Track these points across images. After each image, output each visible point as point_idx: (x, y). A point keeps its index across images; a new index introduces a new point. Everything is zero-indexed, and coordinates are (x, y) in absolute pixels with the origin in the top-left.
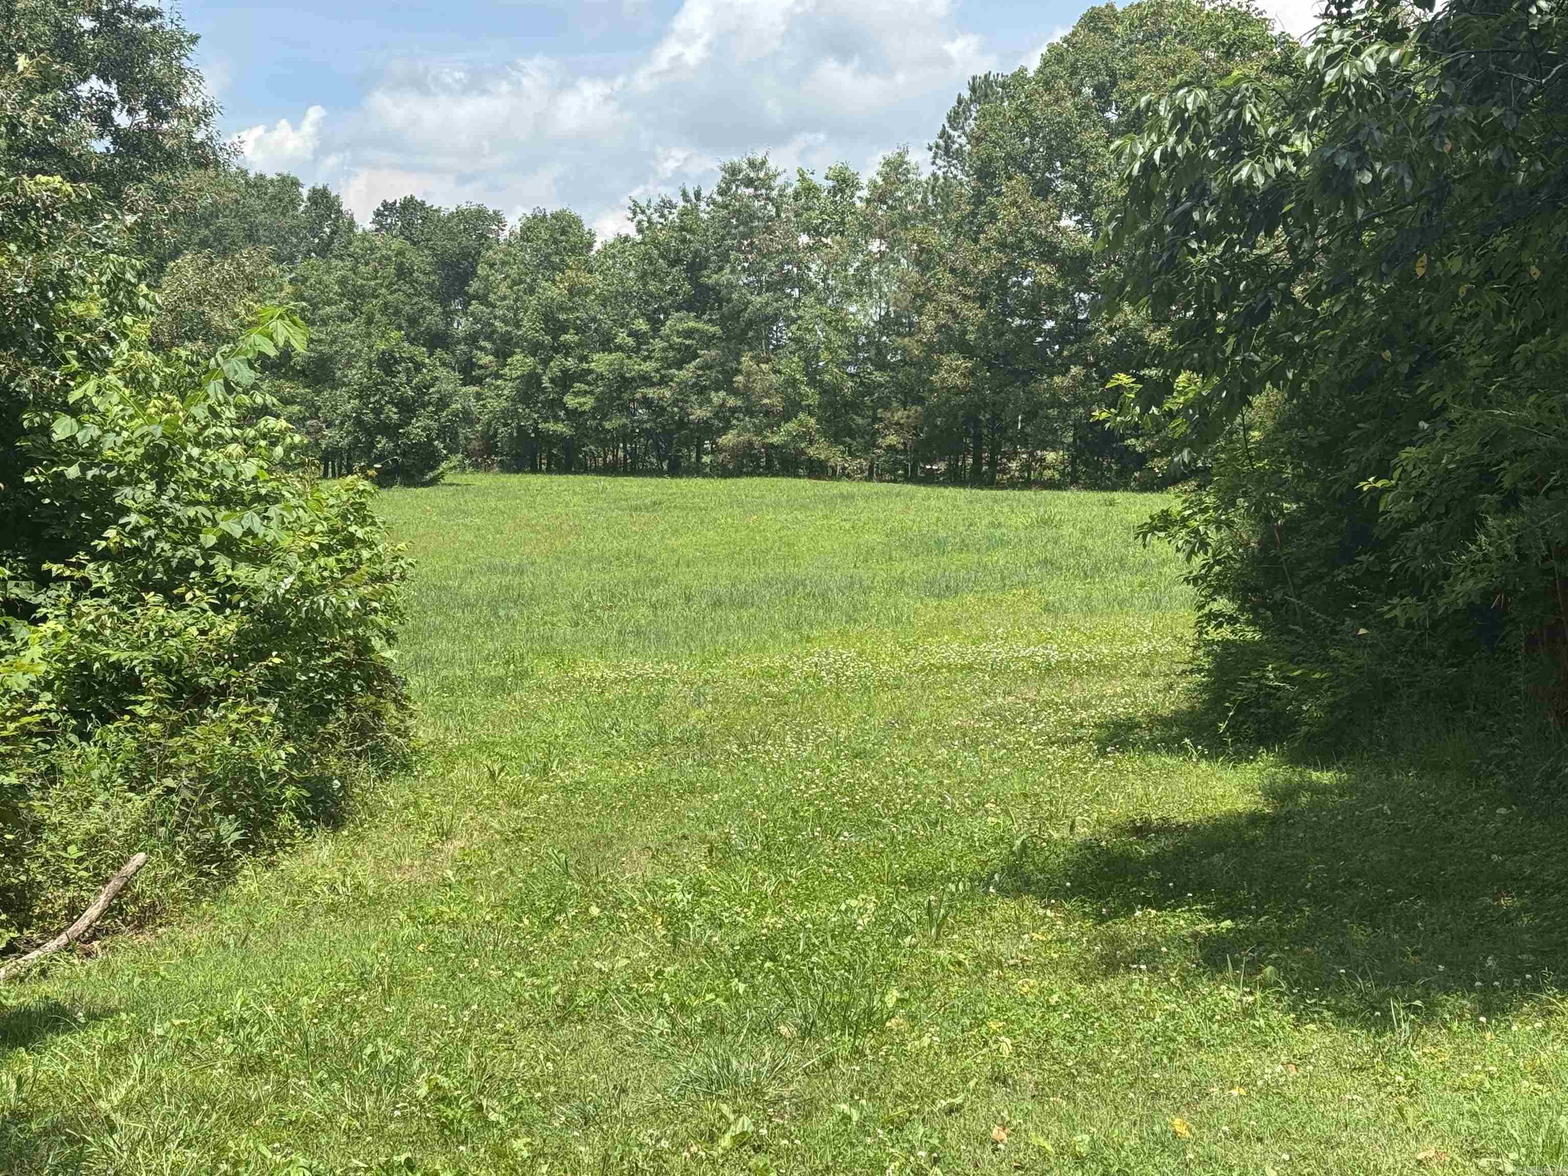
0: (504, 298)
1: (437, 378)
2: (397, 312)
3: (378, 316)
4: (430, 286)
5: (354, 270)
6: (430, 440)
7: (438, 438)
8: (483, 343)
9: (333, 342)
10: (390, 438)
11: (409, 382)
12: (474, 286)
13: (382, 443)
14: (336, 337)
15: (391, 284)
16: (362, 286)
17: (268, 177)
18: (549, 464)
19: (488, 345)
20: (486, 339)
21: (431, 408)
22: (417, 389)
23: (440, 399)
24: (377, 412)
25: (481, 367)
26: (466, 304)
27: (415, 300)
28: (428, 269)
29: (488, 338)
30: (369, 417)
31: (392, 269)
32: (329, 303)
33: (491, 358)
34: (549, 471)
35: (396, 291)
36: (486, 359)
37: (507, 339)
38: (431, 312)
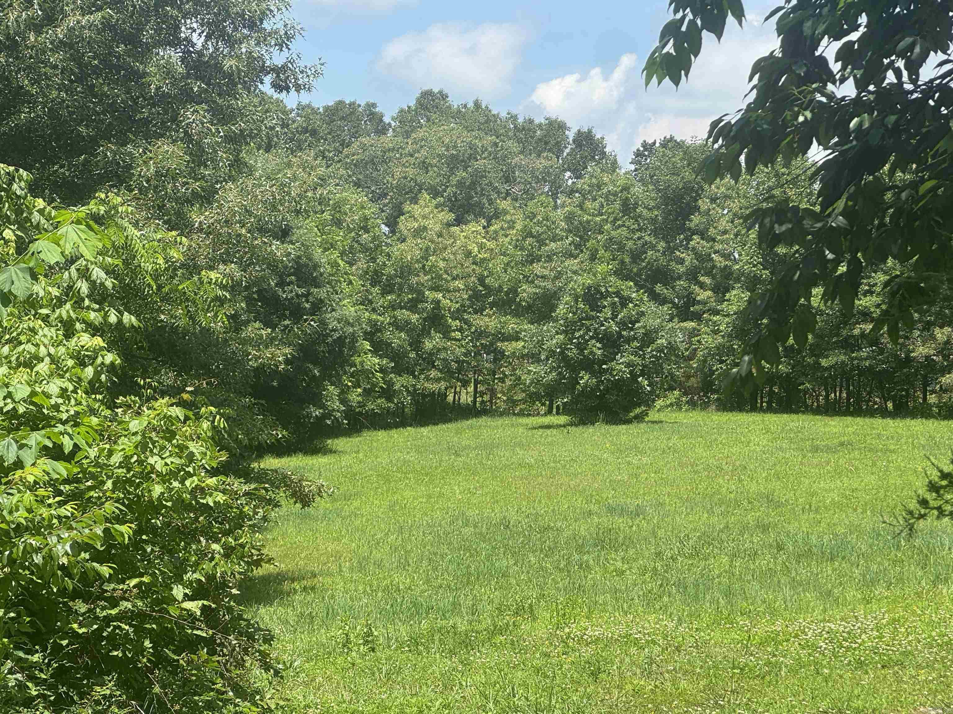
0: (725, 232)
1: (643, 314)
2: (621, 248)
3: (601, 252)
4: (654, 221)
5: (581, 206)
6: (634, 377)
7: (642, 374)
8: (701, 279)
9: (556, 278)
10: (593, 374)
11: (614, 317)
12: (696, 220)
13: (585, 378)
14: (559, 273)
15: (616, 219)
16: (588, 222)
17: (537, 122)
18: (769, 403)
19: (707, 280)
20: (707, 274)
21: (636, 344)
22: (623, 324)
23: (645, 334)
24: (581, 347)
25: (699, 302)
26: (689, 239)
27: (638, 234)
28: (652, 204)
29: (708, 273)
30: (573, 352)
31: (617, 205)
32: (554, 239)
33: (709, 293)
34: (770, 410)
35: (620, 226)
36: (703, 295)
37: (727, 273)
38: (653, 247)
